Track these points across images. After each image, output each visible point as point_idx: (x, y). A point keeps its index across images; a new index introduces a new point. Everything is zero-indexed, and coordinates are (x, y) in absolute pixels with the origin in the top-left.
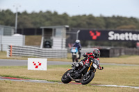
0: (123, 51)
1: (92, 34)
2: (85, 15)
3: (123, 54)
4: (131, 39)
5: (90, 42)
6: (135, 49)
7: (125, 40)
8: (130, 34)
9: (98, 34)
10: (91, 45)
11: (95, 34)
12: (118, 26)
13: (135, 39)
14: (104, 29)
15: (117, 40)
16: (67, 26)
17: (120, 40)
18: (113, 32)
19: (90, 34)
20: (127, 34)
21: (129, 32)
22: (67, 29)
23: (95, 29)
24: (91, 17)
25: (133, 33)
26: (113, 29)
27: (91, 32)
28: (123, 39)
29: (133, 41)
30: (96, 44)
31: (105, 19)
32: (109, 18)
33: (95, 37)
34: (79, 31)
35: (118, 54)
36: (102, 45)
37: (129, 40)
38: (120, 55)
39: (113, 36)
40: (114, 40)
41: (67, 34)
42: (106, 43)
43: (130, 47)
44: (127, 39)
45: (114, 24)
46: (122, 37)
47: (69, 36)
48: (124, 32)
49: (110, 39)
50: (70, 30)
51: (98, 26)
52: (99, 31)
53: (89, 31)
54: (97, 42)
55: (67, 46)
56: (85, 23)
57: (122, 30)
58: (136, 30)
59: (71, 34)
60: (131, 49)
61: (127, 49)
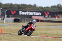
0: (26, 19)
1: (12, 12)
2: (9, 4)
3: (26, 21)
4: (29, 14)
5: (11, 16)
6: (31, 19)
7: (27, 15)
8: (29, 12)
9: (15, 12)
10: (11, 17)
11: (13, 12)
12: (24, 8)
13: (31, 14)
14: (17, 10)
15: (23, 15)
16: (1, 8)
17: (24, 15)
18: (21, 11)
19: (11, 12)
20: (27, 12)
21: (28, 11)
22: (1, 10)
23: (13, 10)
24: (11, 5)
25: (30, 12)
26: (21, 10)
27: (11, 11)
28: (26, 14)
29: (30, 15)
30: (14, 17)
31: (18, 5)
32: (19, 5)
33: (13, 13)
34: (6, 11)
35: (23, 21)
36: (16, 17)
37: (28, 15)
38: (24, 21)
39: (21, 13)
40: (21, 15)
41: (1, 12)
42: (18, 16)
43: (29, 18)
44: (28, 14)
45: (22, 8)
46: (25, 13)
47: (2, 13)
48: (26, 11)
49: (20, 14)
50: (2, 10)
51: (14, 8)
52: (15, 11)
53: (10, 11)
54: (14, 16)
55: (1, 17)
56: (9, 7)
57: (25, 10)
58: (32, 11)
59: (3, 12)
60: (29, 19)
61: (28, 19)
